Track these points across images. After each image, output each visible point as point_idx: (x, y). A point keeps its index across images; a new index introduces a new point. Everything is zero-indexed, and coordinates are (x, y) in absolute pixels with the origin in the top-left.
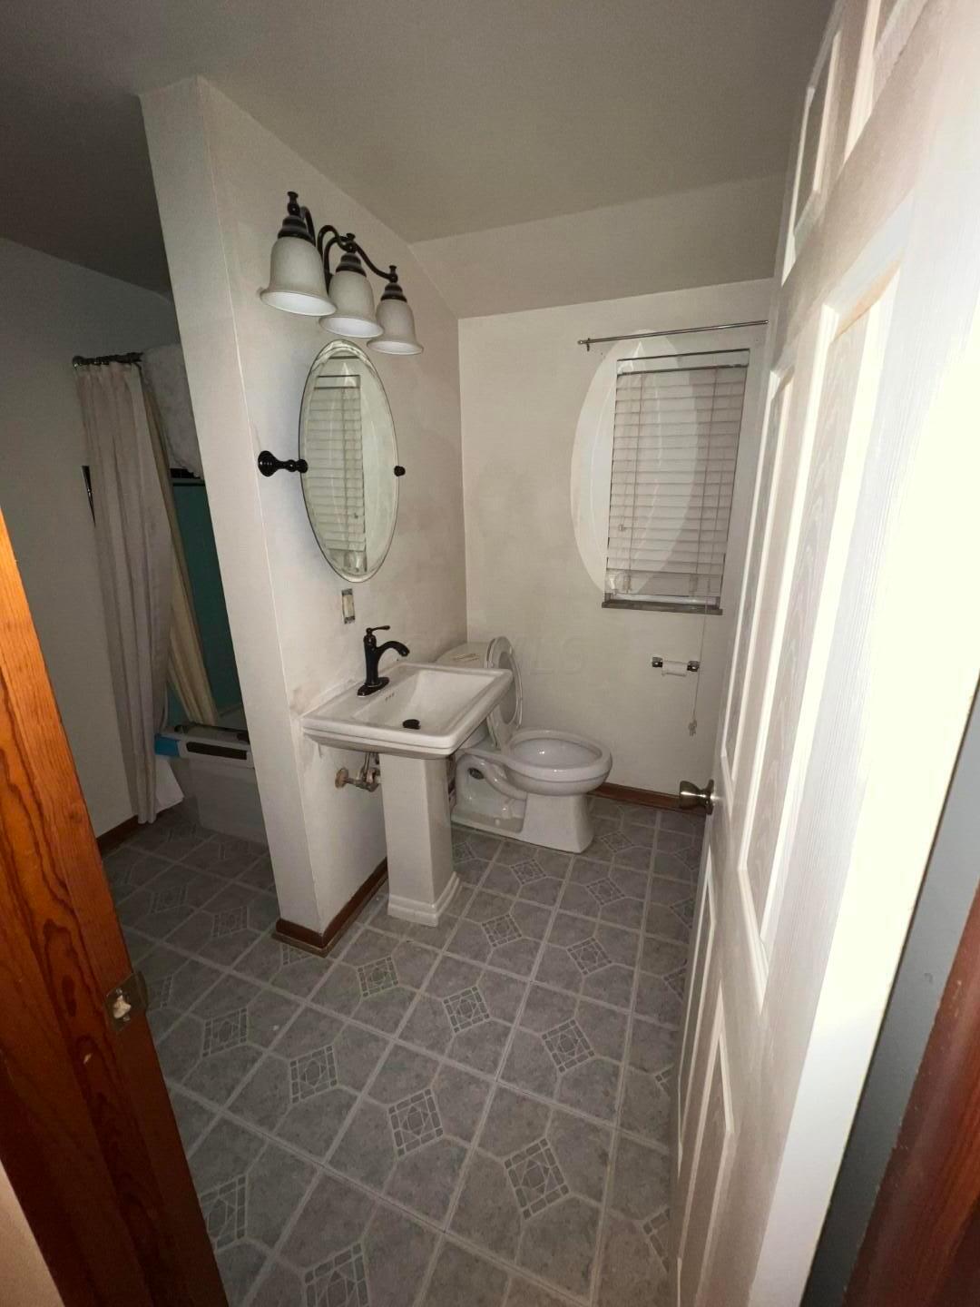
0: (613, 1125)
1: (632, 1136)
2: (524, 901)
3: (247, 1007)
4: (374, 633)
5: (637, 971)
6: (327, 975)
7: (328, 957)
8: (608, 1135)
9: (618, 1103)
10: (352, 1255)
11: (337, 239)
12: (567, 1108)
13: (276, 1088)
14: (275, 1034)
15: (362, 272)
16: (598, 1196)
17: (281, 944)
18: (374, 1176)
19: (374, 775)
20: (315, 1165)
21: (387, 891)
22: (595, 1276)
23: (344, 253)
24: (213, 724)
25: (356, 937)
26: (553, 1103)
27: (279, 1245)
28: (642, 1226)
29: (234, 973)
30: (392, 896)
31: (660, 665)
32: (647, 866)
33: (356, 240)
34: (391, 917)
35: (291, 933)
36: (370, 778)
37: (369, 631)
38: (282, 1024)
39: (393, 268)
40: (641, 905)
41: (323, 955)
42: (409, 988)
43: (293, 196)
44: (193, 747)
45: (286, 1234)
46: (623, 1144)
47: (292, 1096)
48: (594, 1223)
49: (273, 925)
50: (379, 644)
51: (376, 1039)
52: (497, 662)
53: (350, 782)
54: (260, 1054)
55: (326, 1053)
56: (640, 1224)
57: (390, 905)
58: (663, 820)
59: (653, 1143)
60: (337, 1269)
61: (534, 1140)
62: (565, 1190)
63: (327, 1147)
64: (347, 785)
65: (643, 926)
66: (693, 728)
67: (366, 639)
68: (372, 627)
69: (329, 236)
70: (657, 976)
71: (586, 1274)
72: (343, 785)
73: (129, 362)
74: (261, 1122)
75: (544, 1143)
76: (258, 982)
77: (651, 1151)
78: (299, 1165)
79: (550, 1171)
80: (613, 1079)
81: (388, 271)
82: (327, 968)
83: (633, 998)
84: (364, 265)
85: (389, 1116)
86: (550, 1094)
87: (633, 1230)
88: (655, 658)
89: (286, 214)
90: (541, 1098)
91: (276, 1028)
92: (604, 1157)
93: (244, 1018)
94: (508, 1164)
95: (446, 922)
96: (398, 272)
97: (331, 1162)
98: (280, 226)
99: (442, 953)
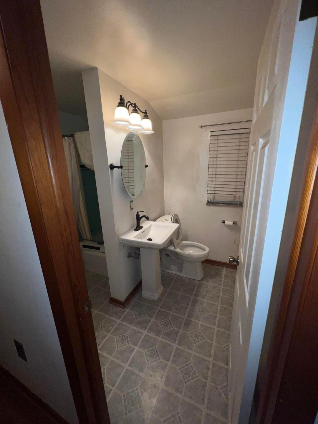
0: (211, 359)
1: (217, 363)
2: (183, 294)
3: (102, 322)
4: (139, 213)
5: (218, 316)
6: (125, 314)
7: (125, 309)
8: (209, 362)
9: (212, 353)
10: (136, 390)
11: (131, 104)
12: (197, 354)
13: (112, 345)
14: (111, 330)
15: (138, 113)
16: (206, 379)
17: (111, 304)
18: (141, 370)
19: (138, 255)
20: (124, 366)
21: (142, 290)
22: (206, 400)
23: (133, 108)
24: (90, 239)
25: (133, 303)
26: (193, 353)
27: (116, 386)
28: (220, 388)
29: (98, 312)
30: (143, 291)
31: (224, 222)
32: (221, 285)
33: (136, 105)
34: (143, 298)
35: (114, 301)
36: (137, 256)
37: (138, 213)
38: (113, 327)
39: (146, 111)
40: (219, 296)
41: (124, 308)
42: (149, 318)
43: (121, 96)
44: (84, 246)
45: (117, 384)
46: (214, 365)
47: (117, 347)
48: (205, 386)
49: (108, 299)
50: (140, 216)
51: (140, 332)
52: (174, 222)
53: (132, 257)
54: (107, 335)
55: (126, 336)
56: (219, 387)
57: (143, 294)
58: (226, 271)
59: (223, 365)
60: (131, 394)
61: (187, 362)
62: (197, 377)
63: (127, 361)
64: (131, 257)
65: (220, 303)
66: (235, 242)
67: (137, 215)
68: (139, 211)
69: (129, 104)
70: (224, 317)
71: (203, 400)
72: (130, 257)
73: (70, 137)
74: (108, 354)
75: (190, 363)
76: (105, 315)
77: (222, 367)
78: (120, 366)
79: (192, 371)
80: (211, 346)
81: (144, 111)
82: (125, 312)
83: (217, 323)
84: (138, 111)
85: (145, 354)
86: (192, 350)
87: (217, 389)
88: (223, 221)
89: (119, 101)
90: (190, 351)
91: (111, 328)
92: (208, 368)
93: (102, 325)
94: (180, 369)
95: (159, 300)
96: (147, 111)
97: (129, 366)
98: (118, 104)
99: (158, 308)
